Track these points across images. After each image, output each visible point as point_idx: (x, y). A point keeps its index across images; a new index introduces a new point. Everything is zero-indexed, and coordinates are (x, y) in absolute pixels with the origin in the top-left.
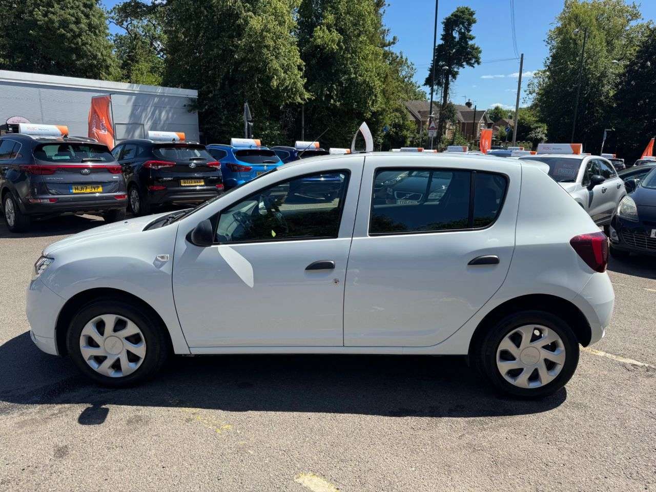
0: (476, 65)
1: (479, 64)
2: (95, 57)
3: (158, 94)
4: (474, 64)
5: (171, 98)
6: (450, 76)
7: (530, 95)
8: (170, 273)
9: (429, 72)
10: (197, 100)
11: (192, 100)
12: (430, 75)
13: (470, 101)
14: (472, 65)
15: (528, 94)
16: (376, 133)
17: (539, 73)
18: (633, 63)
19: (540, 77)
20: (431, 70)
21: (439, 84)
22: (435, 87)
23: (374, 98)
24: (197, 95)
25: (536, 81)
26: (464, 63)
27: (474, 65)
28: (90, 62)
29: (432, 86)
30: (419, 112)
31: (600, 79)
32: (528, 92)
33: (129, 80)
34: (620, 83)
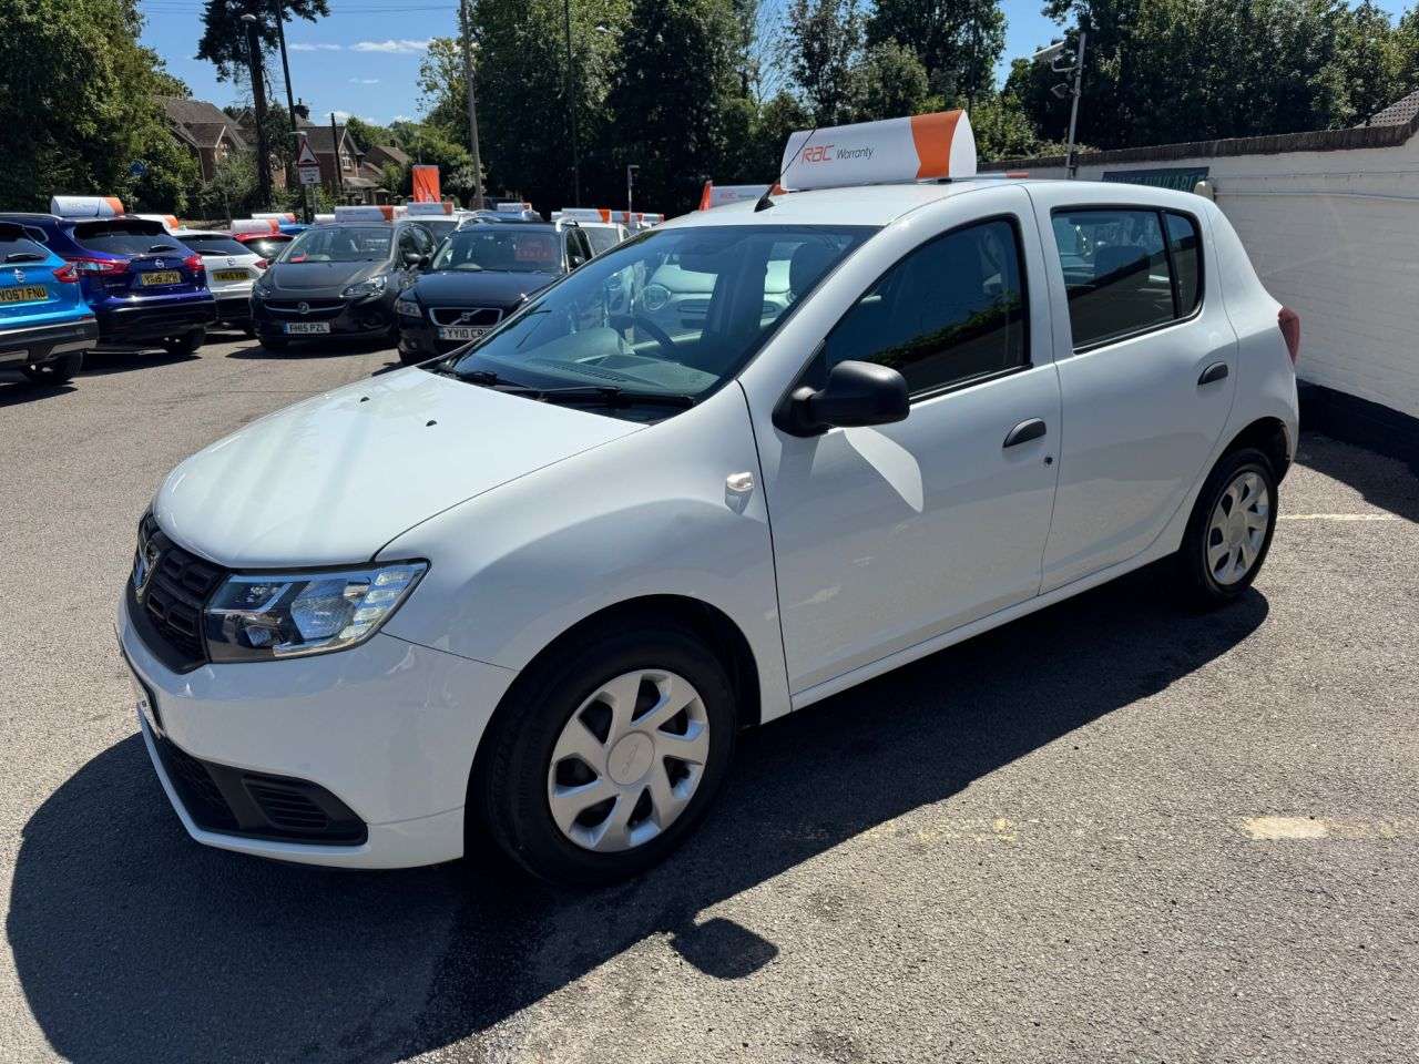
0: (318, 16)
1: (325, 12)
4: (314, 13)
6: (261, 39)
7: (429, 93)
8: (765, 521)
9: (204, 26)
12: (209, 32)
13: (303, 104)
14: (309, 15)
15: (425, 92)
16: (113, 179)
17: (437, 46)
18: (631, 35)
19: (442, 55)
20: (209, 20)
21: (236, 56)
22: (230, 65)
23: (100, 84)
25: (435, 62)
26: (288, 9)
27: (314, 16)
29: (218, 60)
30: (188, 126)
31: (575, 63)
32: (424, 87)
34: (618, 73)
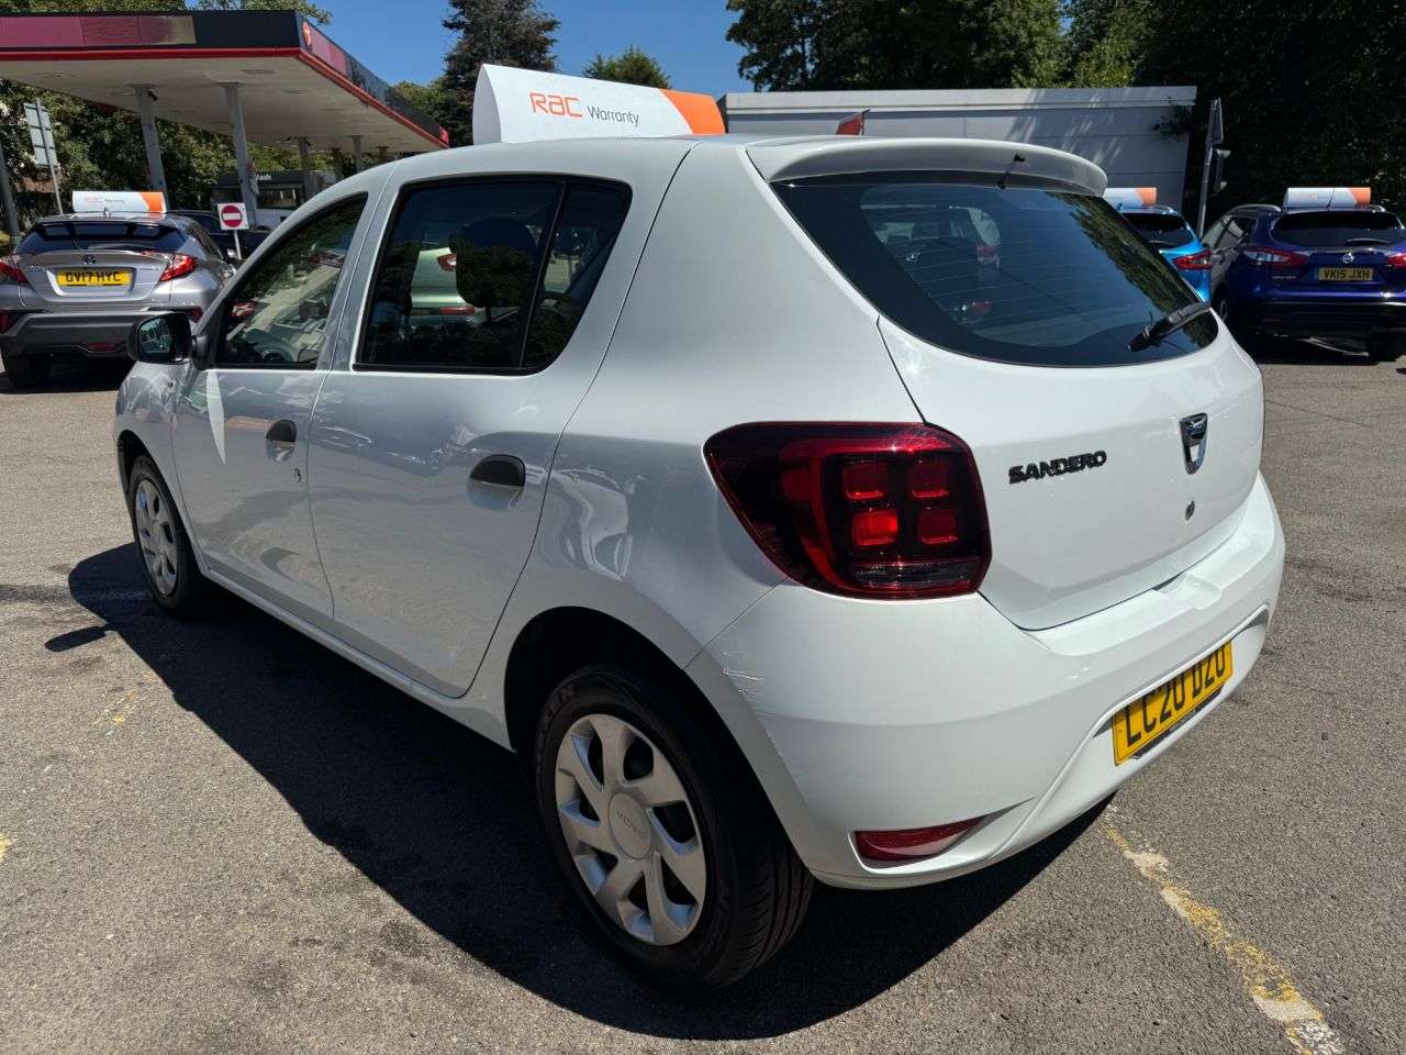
2: (1013, 40)
3: (1094, 106)
5: (1121, 112)
10: (1190, 109)
11: (1178, 110)
24: (1194, 97)
28: (1001, 54)
33: (1069, 84)
